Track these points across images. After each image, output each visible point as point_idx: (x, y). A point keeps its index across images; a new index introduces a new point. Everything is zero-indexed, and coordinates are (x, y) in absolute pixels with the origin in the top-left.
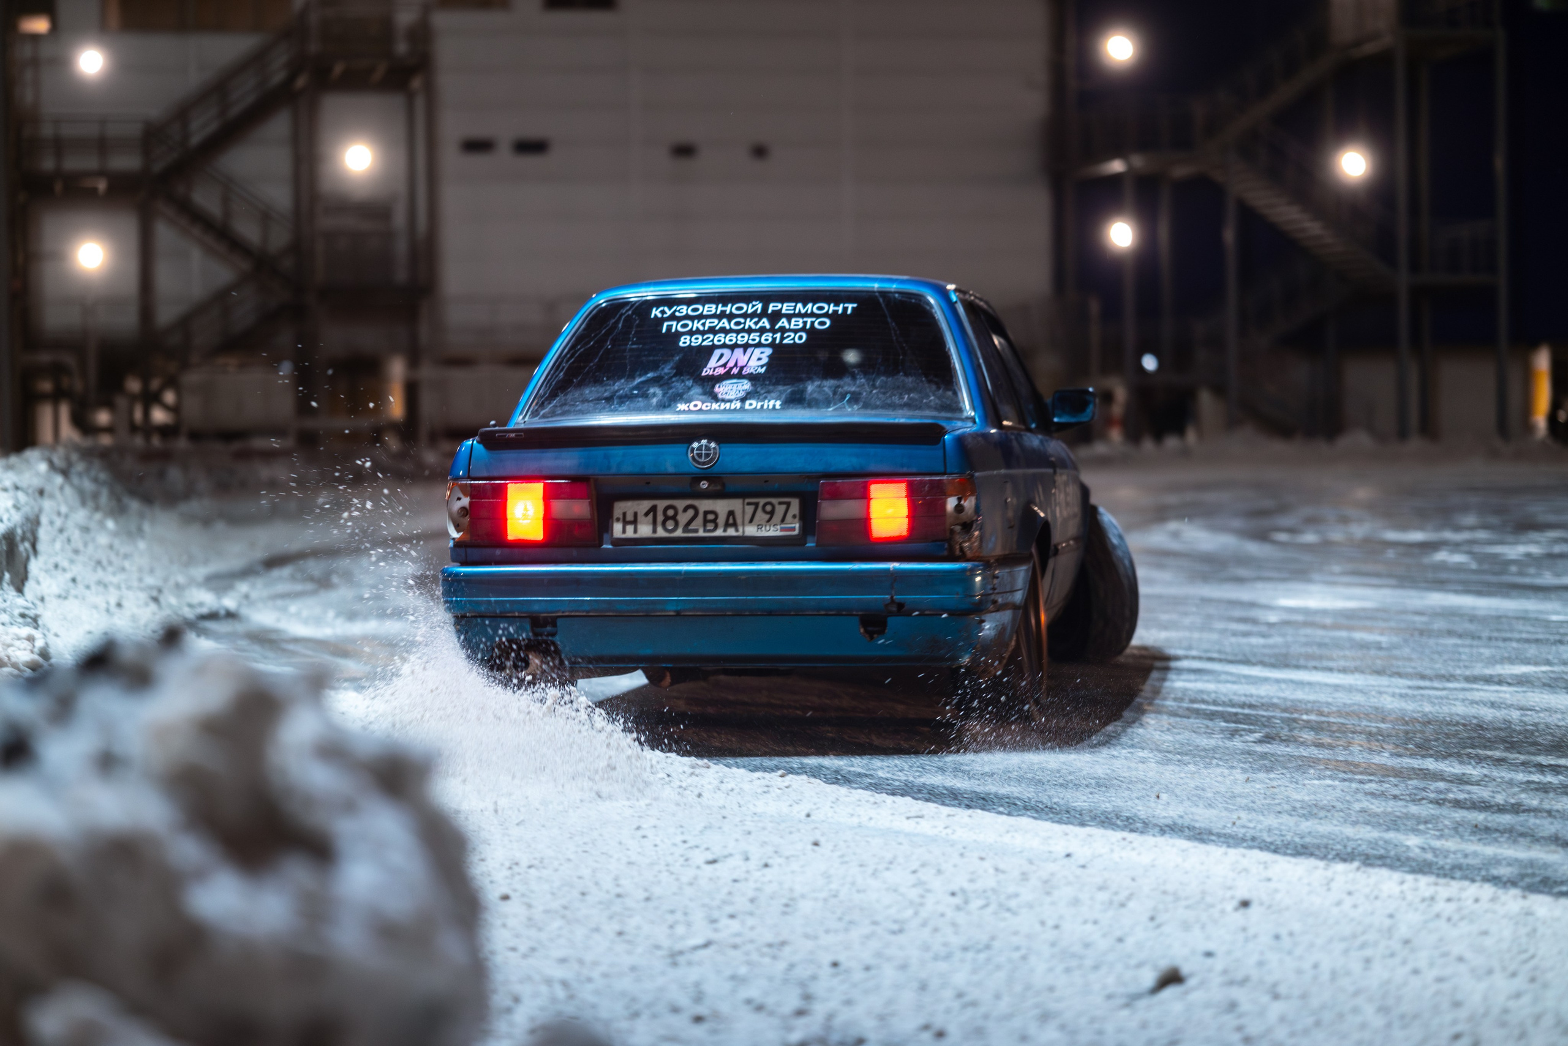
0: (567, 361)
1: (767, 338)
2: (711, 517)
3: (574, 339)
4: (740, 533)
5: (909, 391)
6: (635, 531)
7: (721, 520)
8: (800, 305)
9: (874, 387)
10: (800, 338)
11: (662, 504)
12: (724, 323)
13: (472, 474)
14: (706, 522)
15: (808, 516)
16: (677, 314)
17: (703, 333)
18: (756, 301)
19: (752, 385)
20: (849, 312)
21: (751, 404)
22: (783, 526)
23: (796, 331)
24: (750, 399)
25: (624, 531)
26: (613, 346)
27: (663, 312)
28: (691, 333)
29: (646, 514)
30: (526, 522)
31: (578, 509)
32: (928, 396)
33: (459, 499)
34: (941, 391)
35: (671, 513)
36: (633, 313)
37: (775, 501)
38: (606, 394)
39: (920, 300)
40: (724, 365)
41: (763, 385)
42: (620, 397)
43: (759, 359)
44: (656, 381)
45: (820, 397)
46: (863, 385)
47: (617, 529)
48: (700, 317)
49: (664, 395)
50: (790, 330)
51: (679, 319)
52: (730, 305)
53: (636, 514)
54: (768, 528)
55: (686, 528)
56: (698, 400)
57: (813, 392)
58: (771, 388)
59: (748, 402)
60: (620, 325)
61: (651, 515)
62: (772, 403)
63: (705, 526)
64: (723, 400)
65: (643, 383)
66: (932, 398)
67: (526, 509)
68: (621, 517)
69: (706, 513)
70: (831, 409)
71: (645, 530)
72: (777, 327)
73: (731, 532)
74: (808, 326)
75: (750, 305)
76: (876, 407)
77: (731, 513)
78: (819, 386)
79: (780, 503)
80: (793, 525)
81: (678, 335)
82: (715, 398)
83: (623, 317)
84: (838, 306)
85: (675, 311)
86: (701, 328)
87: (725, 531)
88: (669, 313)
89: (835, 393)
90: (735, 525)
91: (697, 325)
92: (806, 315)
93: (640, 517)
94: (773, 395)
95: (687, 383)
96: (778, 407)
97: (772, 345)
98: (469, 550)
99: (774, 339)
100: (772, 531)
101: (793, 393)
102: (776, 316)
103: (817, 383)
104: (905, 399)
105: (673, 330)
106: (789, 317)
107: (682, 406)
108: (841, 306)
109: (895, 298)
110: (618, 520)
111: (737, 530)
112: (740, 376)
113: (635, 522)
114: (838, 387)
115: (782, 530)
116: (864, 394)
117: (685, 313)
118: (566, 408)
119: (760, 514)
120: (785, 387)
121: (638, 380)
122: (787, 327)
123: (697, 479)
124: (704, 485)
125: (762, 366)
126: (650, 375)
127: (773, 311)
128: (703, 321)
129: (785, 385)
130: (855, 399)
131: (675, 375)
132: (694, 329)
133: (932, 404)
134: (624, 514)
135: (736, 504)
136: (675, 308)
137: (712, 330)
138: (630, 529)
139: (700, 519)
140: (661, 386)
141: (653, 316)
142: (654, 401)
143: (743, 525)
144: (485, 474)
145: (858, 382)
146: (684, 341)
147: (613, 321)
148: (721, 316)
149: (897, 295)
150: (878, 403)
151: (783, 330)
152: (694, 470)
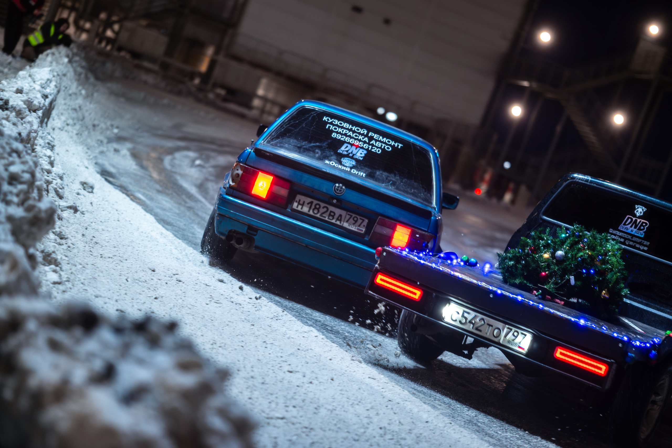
0: (286, 125)
1: (366, 146)
2: (332, 214)
3: (290, 117)
4: (341, 225)
5: (414, 188)
6: (302, 208)
7: (336, 217)
8: (381, 137)
9: (402, 182)
10: (379, 151)
11: (315, 202)
12: (351, 133)
13: (247, 163)
14: (330, 215)
15: (369, 228)
16: (333, 122)
17: (342, 134)
18: (365, 129)
19: (356, 163)
20: (399, 147)
21: (354, 171)
22: (359, 228)
23: (377, 147)
24: (354, 169)
25: (297, 207)
26: (306, 126)
27: (328, 120)
28: (337, 133)
29: (308, 204)
30: (261, 189)
31: (283, 192)
32: (421, 193)
33: (238, 170)
34: (426, 193)
35: (318, 206)
36: (316, 115)
37: (359, 217)
38: (299, 145)
39: (427, 153)
40: (347, 151)
41: (360, 165)
42: (304, 149)
43: (361, 154)
44: (319, 147)
45: (380, 178)
46: (398, 180)
47: (295, 205)
48: (342, 127)
49: (322, 154)
50: (375, 146)
51: (334, 125)
52: (354, 127)
53: (304, 202)
54: (352, 226)
55: (321, 215)
56: (334, 161)
57: (379, 175)
58: (363, 167)
59: (353, 170)
60: (310, 119)
61: (310, 205)
62: (362, 173)
63: (329, 216)
64: (344, 166)
65: (314, 146)
66: (422, 194)
67: (263, 184)
68: (298, 201)
69: (331, 212)
70: (383, 185)
71: (305, 209)
72: (371, 143)
73: (338, 223)
74: (383, 147)
75: (362, 130)
76: (400, 190)
77: (340, 216)
78: (381, 174)
79: (360, 219)
80: (362, 229)
81: (332, 131)
82: (340, 163)
83: (312, 116)
84: (396, 143)
85: (333, 121)
86: (342, 132)
87: (336, 221)
88: (330, 121)
89: (387, 179)
90: (340, 221)
91: (340, 130)
92: (382, 142)
93: (306, 204)
94: (363, 170)
95: (331, 153)
96: (364, 176)
97: (367, 150)
98: (235, 191)
99: (369, 148)
100: (353, 228)
101: (371, 172)
102: (371, 138)
103: (381, 172)
104: (412, 191)
105: (331, 129)
106: (376, 141)
107: (327, 162)
108: (397, 144)
109: (417, 148)
110: (296, 202)
111: (340, 223)
112: (352, 158)
113: (303, 205)
114: (389, 177)
115: (358, 229)
116: (398, 183)
117: (336, 123)
118: (282, 145)
119: (351, 220)
120: (368, 169)
121: (312, 144)
122: (375, 144)
123: (333, 198)
124: (335, 201)
125: (361, 157)
126: (318, 144)
127: (371, 136)
128: (343, 129)
129: (368, 168)
130: (394, 184)
131: (327, 148)
132: (339, 131)
133: (422, 197)
134: (300, 200)
135: (343, 213)
136: (333, 120)
137: (346, 135)
138: (300, 207)
139: (328, 213)
140: (321, 150)
141: (324, 120)
142: (317, 155)
143: (344, 221)
144: (252, 165)
145: (396, 177)
146: (334, 135)
147: (308, 115)
148: (350, 130)
149: (418, 147)
150: (402, 189)
151: (373, 145)
152: (333, 194)
